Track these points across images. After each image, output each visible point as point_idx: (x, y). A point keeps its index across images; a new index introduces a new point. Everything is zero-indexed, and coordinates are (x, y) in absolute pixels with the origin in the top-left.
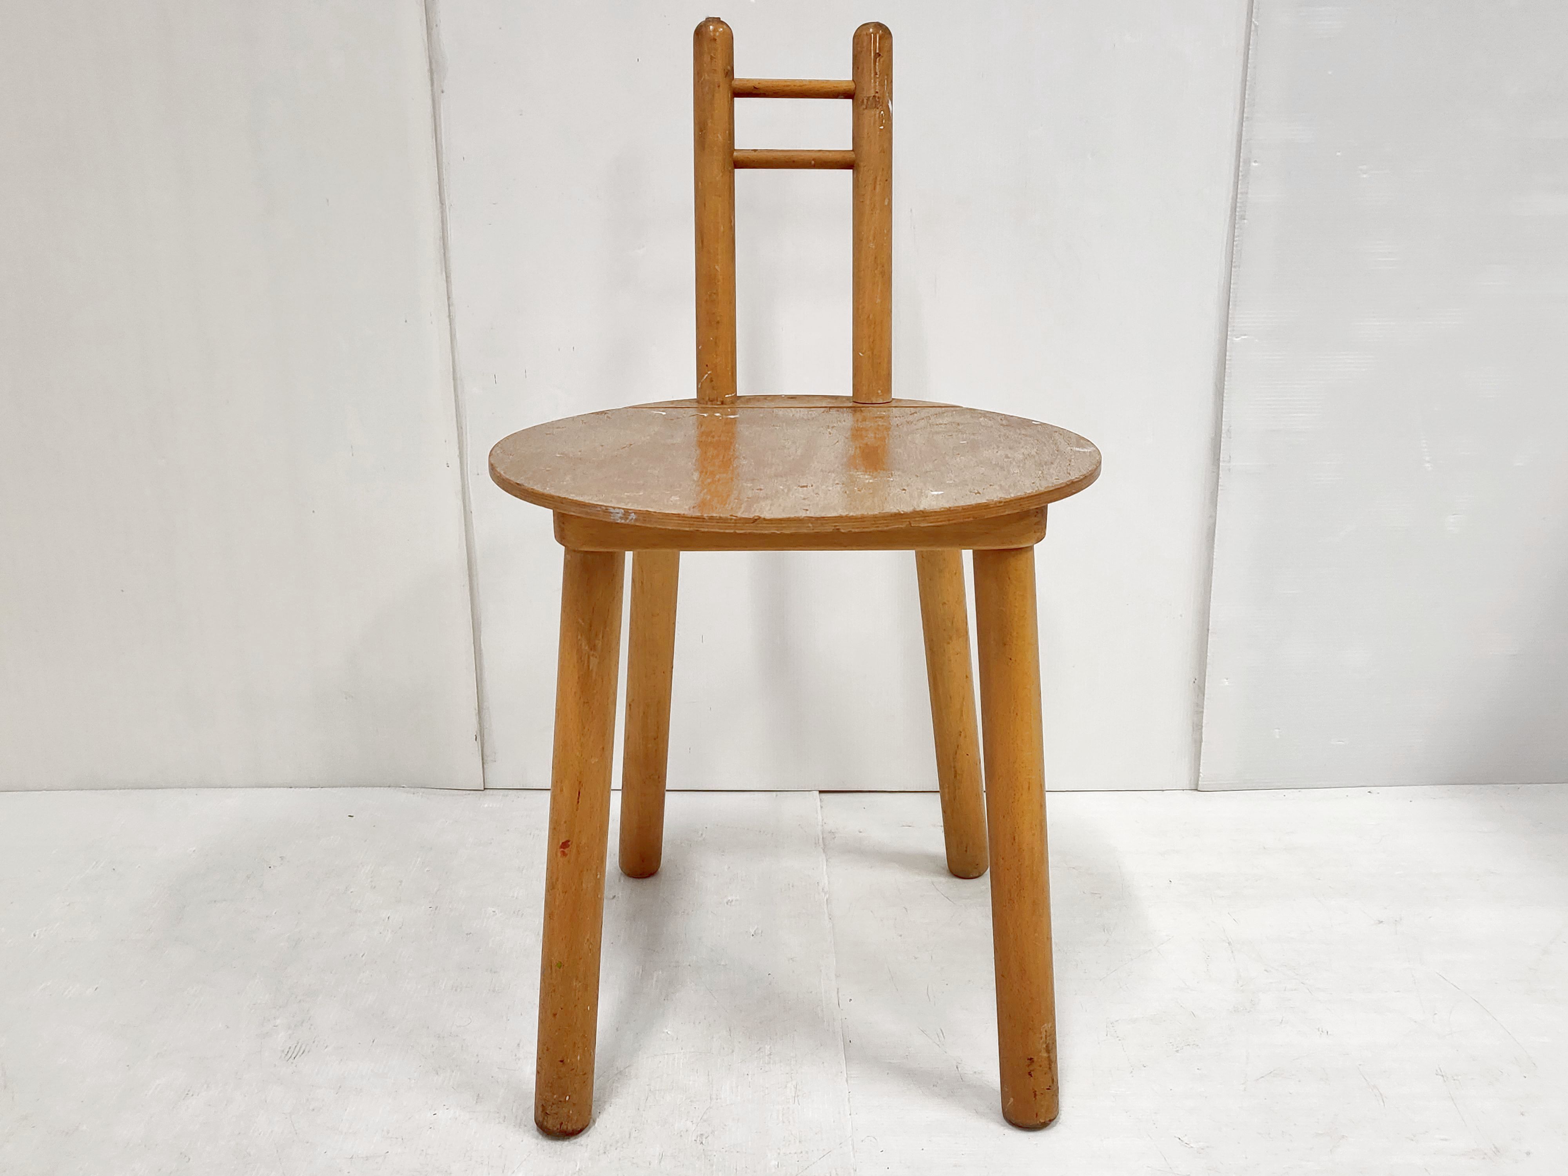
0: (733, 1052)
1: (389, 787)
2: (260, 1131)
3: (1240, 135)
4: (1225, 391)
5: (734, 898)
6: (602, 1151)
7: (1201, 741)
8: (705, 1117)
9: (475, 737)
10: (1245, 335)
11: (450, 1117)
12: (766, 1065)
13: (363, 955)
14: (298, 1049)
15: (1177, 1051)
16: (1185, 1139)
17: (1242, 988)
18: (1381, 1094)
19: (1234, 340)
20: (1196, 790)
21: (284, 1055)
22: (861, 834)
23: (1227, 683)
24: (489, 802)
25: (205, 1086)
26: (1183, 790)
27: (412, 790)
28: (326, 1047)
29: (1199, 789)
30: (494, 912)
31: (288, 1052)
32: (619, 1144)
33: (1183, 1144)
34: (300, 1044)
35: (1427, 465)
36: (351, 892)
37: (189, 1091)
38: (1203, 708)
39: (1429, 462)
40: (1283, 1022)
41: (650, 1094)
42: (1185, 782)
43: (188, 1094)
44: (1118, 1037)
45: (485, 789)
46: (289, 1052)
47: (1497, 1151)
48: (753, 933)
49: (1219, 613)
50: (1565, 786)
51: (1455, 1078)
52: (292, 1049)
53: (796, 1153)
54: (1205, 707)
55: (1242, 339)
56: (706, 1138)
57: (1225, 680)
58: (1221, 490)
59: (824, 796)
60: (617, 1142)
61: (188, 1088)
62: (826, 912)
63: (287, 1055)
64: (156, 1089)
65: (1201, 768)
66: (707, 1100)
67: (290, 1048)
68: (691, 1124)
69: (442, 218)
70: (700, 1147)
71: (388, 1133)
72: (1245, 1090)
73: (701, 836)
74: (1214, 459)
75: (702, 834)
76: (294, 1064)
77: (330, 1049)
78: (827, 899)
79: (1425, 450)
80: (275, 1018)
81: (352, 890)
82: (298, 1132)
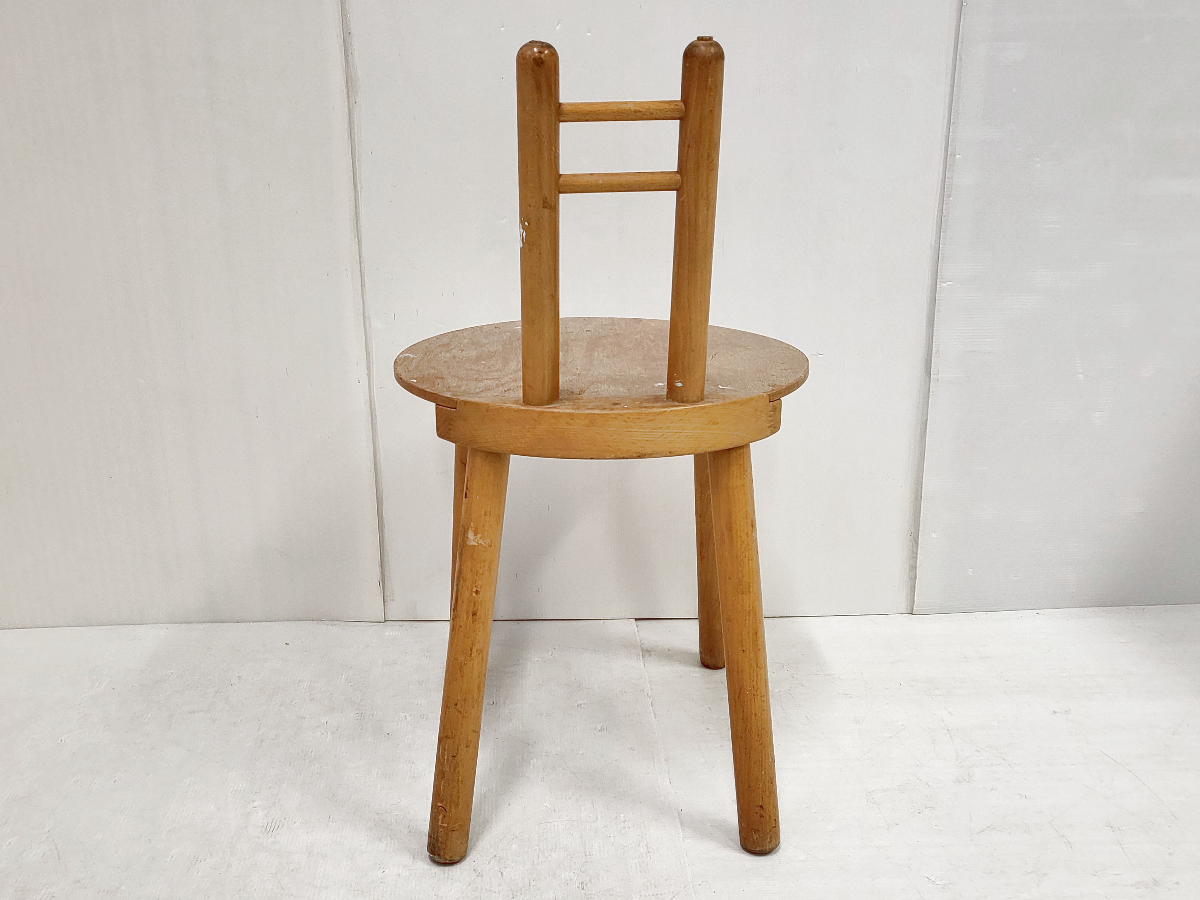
1: (313, 621)
2: (255, 887)
3: (948, 137)
4: (935, 323)
5: (582, 702)
7: (915, 578)
8: (583, 869)
9: (378, 583)
10: (950, 282)
11: (395, 873)
12: (623, 829)
13: (312, 751)
14: (273, 825)
15: (919, 813)
16: (933, 878)
17: (960, 764)
18: (1068, 841)
19: (942, 285)
20: (912, 614)
21: (264, 829)
22: (669, 651)
23: (934, 536)
24: (390, 632)
25: (209, 854)
26: (902, 614)
27: (331, 623)
28: (295, 822)
29: (913, 613)
30: (405, 716)
31: (267, 827)
32: (523, 891)
33: (930, 881)
34: (275, 821)
35: (1081, 376)
36: (296, 703)
38: (917, 554)
39: (1081, 374)
40: (993, 789)
41: (540, 852)
42: (904, 608)
43: (197, 861)
44: (875, 803)
45: (385, 621)
47: (1156, 882)
48: (600, 729)
49: (930, 485)
51: (1121, 829)
53: (653, 895)
55: (948, 284)
56: (586, 885)
57: (934, 534)
58: (932, 395)
59: (639, 622)
61: (196, 857)
62: (652, 712)
63: (266, 829)
64: (172, 857)
65: (915, 598)
66: (583, 856)
67: (268, 824)
68: (573, 874)
69: (355, 197)
70: (582, 891)
71: (351, 886)
72: (971, 841)
73: (552, 655)
74: (926, 372)
75: (552, 653)
76: (273, 837)
77: (298, 823)
78: (651, 702)
79: (1079, 365)
80: (253, 801)
81: (296, 701)
82: (284, 887)
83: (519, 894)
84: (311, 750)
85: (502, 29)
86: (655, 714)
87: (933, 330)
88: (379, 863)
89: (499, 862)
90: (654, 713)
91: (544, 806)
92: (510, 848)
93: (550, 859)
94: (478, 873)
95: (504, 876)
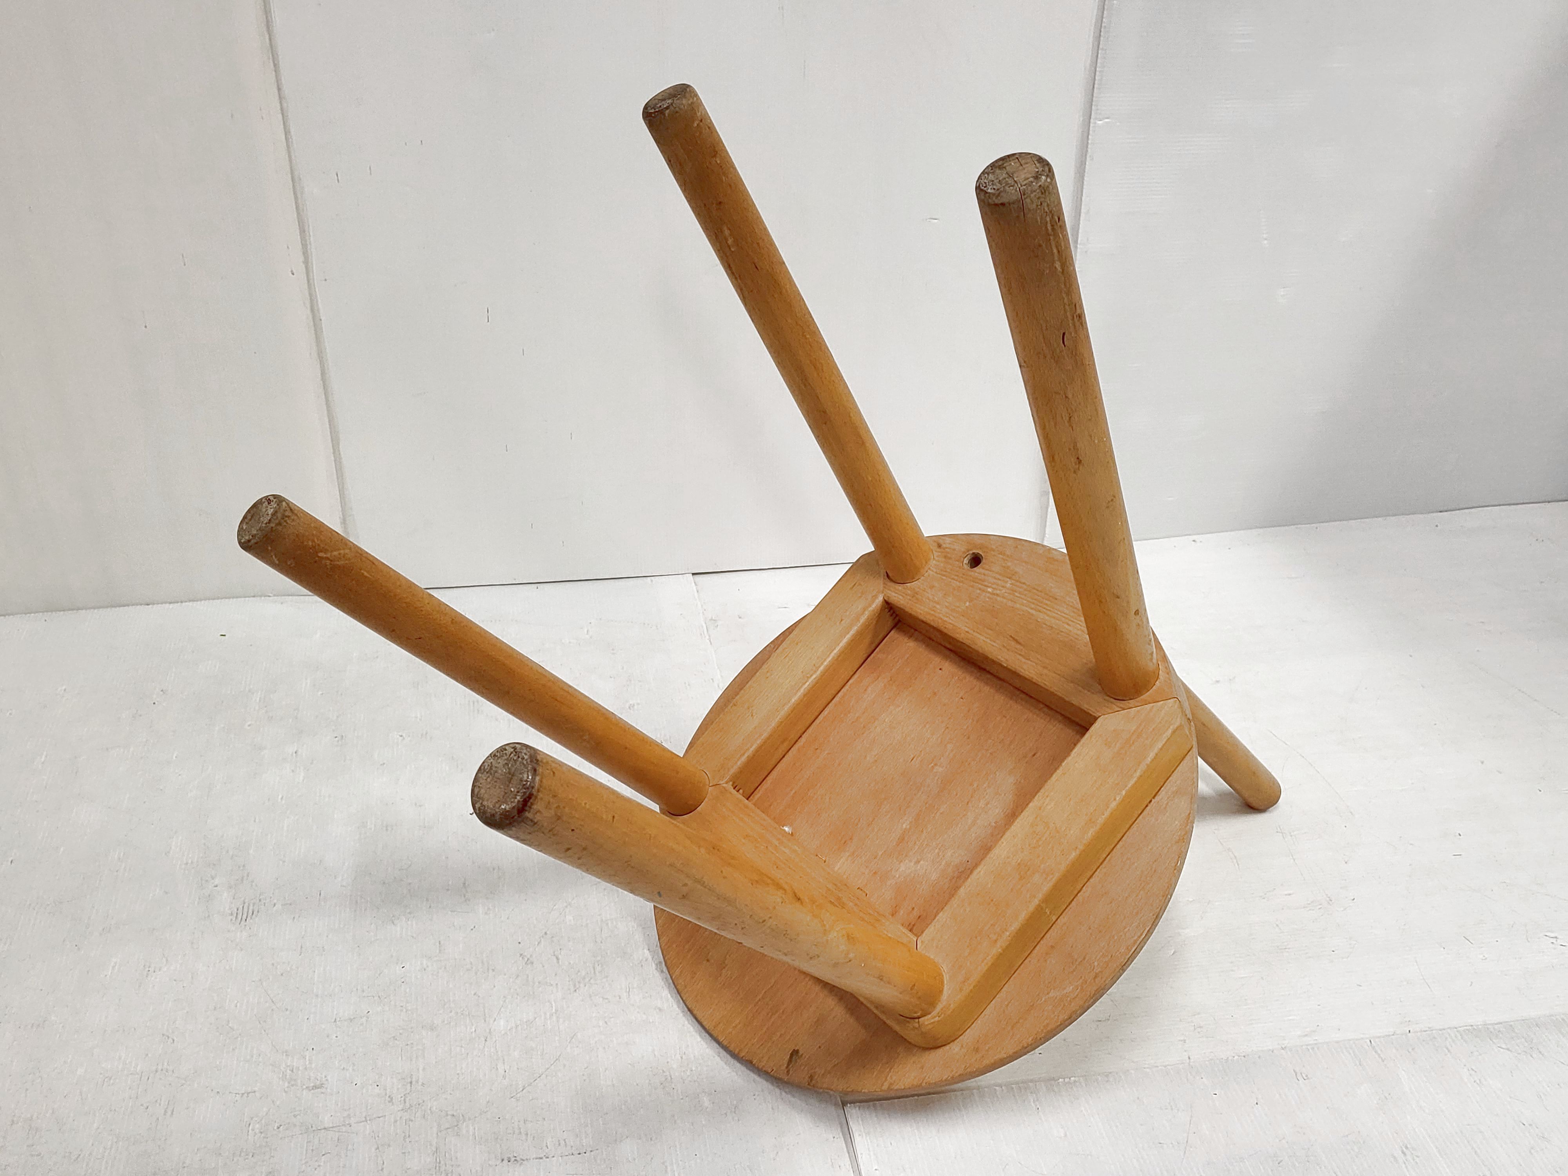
1: (254, 597)
2: (236, 1002)
5: (635, 701)
6: (572, 989)
10: (1108, 118)
11: (418, 969)
13: (282, 798)
14: (246, 910)
19: (1097, 123)
21: (234, 918)
22: (740, 619)
25: (164, 960)
27: (279, 599)
28: (275, 905)
30: (401, 737)
31: (237, 914)
32: (587, 981)
34: (246, 904)
35: (1266, 242)
36: (249, 726)
37: (149, 967)
39: (1266, 239)
43: (149, 971)
46: (239, 914)
47: (1330, 900)
52: (240, 911)
59: (697, 577)
60: (584, 978)
61: (148, 964)
63: (237, 917)
64: (114, 967)
65: (1047, 529)
67: (238, 910)
68: (648, 952)
71: (363, 991)
73: (587, 634)
75: (588, 631)
76: (248, 927)
77: (279, 906)
79: (1264, 227)
80: (213, 878)
81: (249, 723)
82: (274, 1000)
83: (582, 985)
84: (280, 797)
88: (395, 954)
89: (552, 942)
92: (563, 921)
93: (616, 932)
94: (526, 959)
95: (560, 961)
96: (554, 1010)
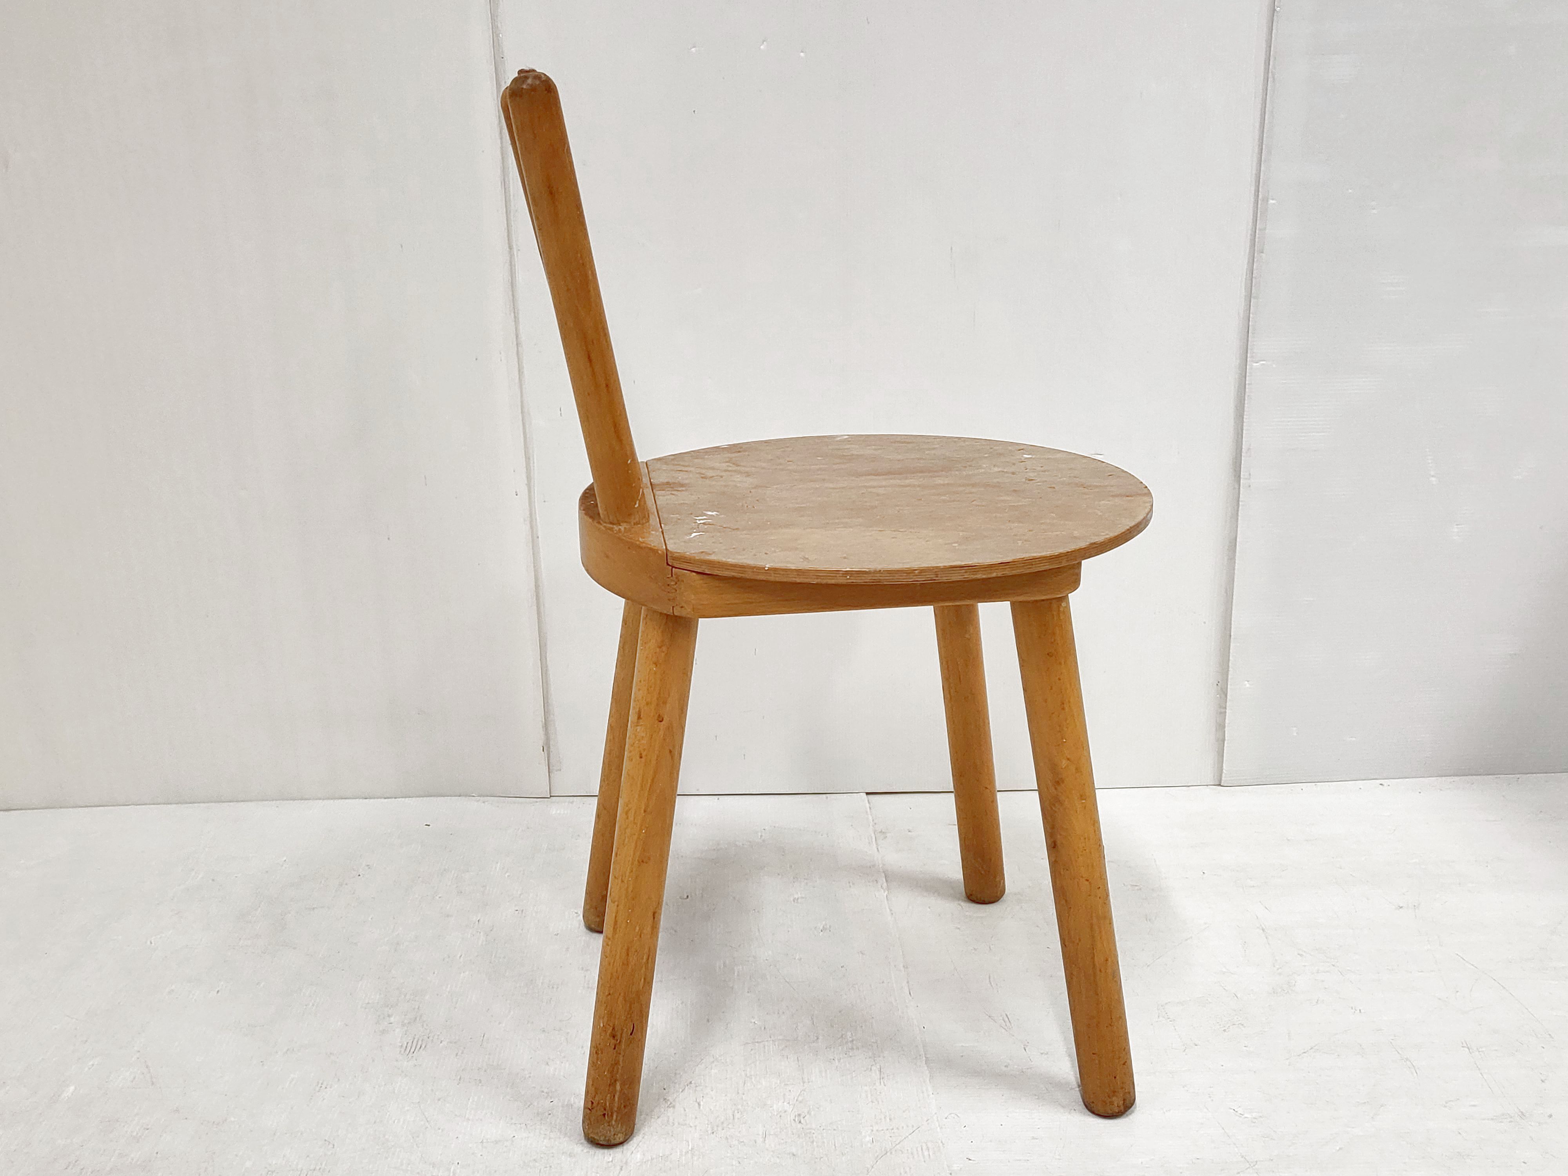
0: (818, 1039)
1: (459, 796)
2: (394, 1119)
3: (1258, 177)
4: (1245, 413)
5: (799, 896)
6: (710, 1131)
7: (1224, 740)
8: (800, 1098)
9: (542, 748)
10: (1263, 361)
11: (566, 1104)
12: (850, 1050)
13: (461, 956)
14: (414, 1044)
15: (1224, 1030)
16: (1240, 1111)
17: (1278, 971)
18: (1413, 1066)
19: (1252, 366)
20: (1219, 785)
21: (403, 1050)
22: (909, 833)
23: (1248, 686)
24: (557, 809)
25: (336, 1079)
26: (1207, 785)
27: (482, 798)
28: (441, 1042)
29: (1222, 784)
30: (577, 913)
31: (406, 1047)
32: (725, 1125)
33: (1237, 1114)
34: (416, 1039)
35: (1433, 479)
36: (440, 897)
37: (322, 1084)
38: (1226, 708)
39: (1433, 476)
40: (1319, 1002)
41: (746, 1078)
42: (1210, 778)
43: (321, 1087)
44: (1169, 1018)
45: (551, 796)
46: (408, 1047)
47: (1522, 1115)
48: (821, 928)
49: (1241, 619)
50: (1564, 776)
51: (1480, 1050)
52: (410, 1044)
53: (887, 1129)
54: (1227, 708)
55: (1261, 364)
56: (804, 1118)
57: (1246, 682)
58: (1242, 505)
59: (871, 797)
60: (723, 1123)
61: (321, 1082)
62: (887, 908)
63: (405, 1050)
64: (291, 1082)
65: (1224, 765)
66: (800, 1083)
67: (407, 1044)
68: (788, 1105)
69: (511, 262)
70: (799, 1126)
71: (511, 1119)
72: (1289, 1065)
73: (760, 838)
74: (1235, 476)
75: (761, 836)
76: (414, 1058)
77: (445, 1043)
78: (887, 896)
79: (1431, 465)
80: (389, 1017)
81: (440, 896)
83: (720, 1129)
85: (693, 49)
86: (891, 910)
87: (1243, 422)
88: (546, 1090)
89: (696, 1090)
90: (889, 909)
91: (751, 1022)
92: (709, 1073)
93: (759, 1087)
94: (669, 1103)
95: (701, 1107)
96: (690, 1148)
